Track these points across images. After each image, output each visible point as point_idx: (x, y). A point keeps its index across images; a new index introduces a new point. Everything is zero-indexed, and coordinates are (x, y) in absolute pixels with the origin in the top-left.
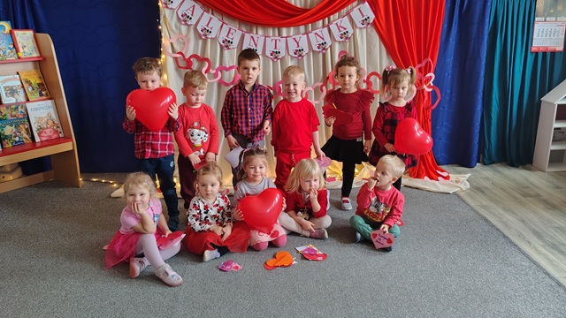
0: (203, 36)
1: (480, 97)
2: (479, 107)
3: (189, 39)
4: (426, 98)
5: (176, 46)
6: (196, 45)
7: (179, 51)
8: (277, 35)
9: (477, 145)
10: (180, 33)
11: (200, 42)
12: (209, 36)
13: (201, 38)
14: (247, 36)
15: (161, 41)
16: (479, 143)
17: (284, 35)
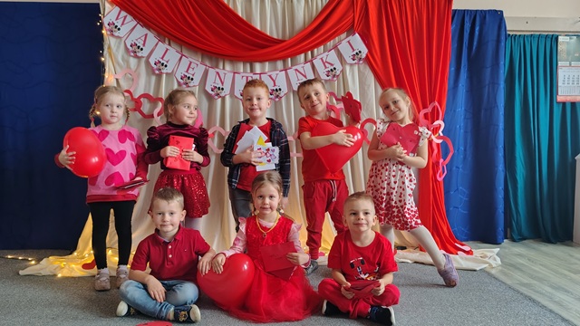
0: (156, 71)
1: (501, 154)
2: (501, 167)
3: (139, 76)
4: (436, 151)
5: (122, 82)
6: (148, 82)
7: (126, 88)
8: (249, 71)
9: (503, 215)
10: (128, 67)
11: (154, 78)
12: (164, 71)
13: (154, 73)
14: (212, 72)
15: (104, 77)
16: (505, 213)
17: (258, 71)
